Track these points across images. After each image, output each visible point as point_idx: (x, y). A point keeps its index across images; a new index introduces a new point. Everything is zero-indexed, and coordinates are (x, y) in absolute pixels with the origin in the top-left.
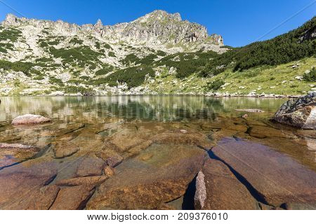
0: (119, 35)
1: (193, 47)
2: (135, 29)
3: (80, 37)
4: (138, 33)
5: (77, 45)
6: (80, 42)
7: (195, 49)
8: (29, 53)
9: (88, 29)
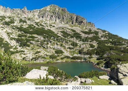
0: (36, 16)
1: (84, 28)
2: (47, 14)
4: (49, 17)
7: (86, 29)
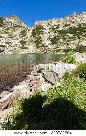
3: (68, 23)
5: (68, 27)
6: (69, 25)
8: (49, 35)
9: (68, 18)
